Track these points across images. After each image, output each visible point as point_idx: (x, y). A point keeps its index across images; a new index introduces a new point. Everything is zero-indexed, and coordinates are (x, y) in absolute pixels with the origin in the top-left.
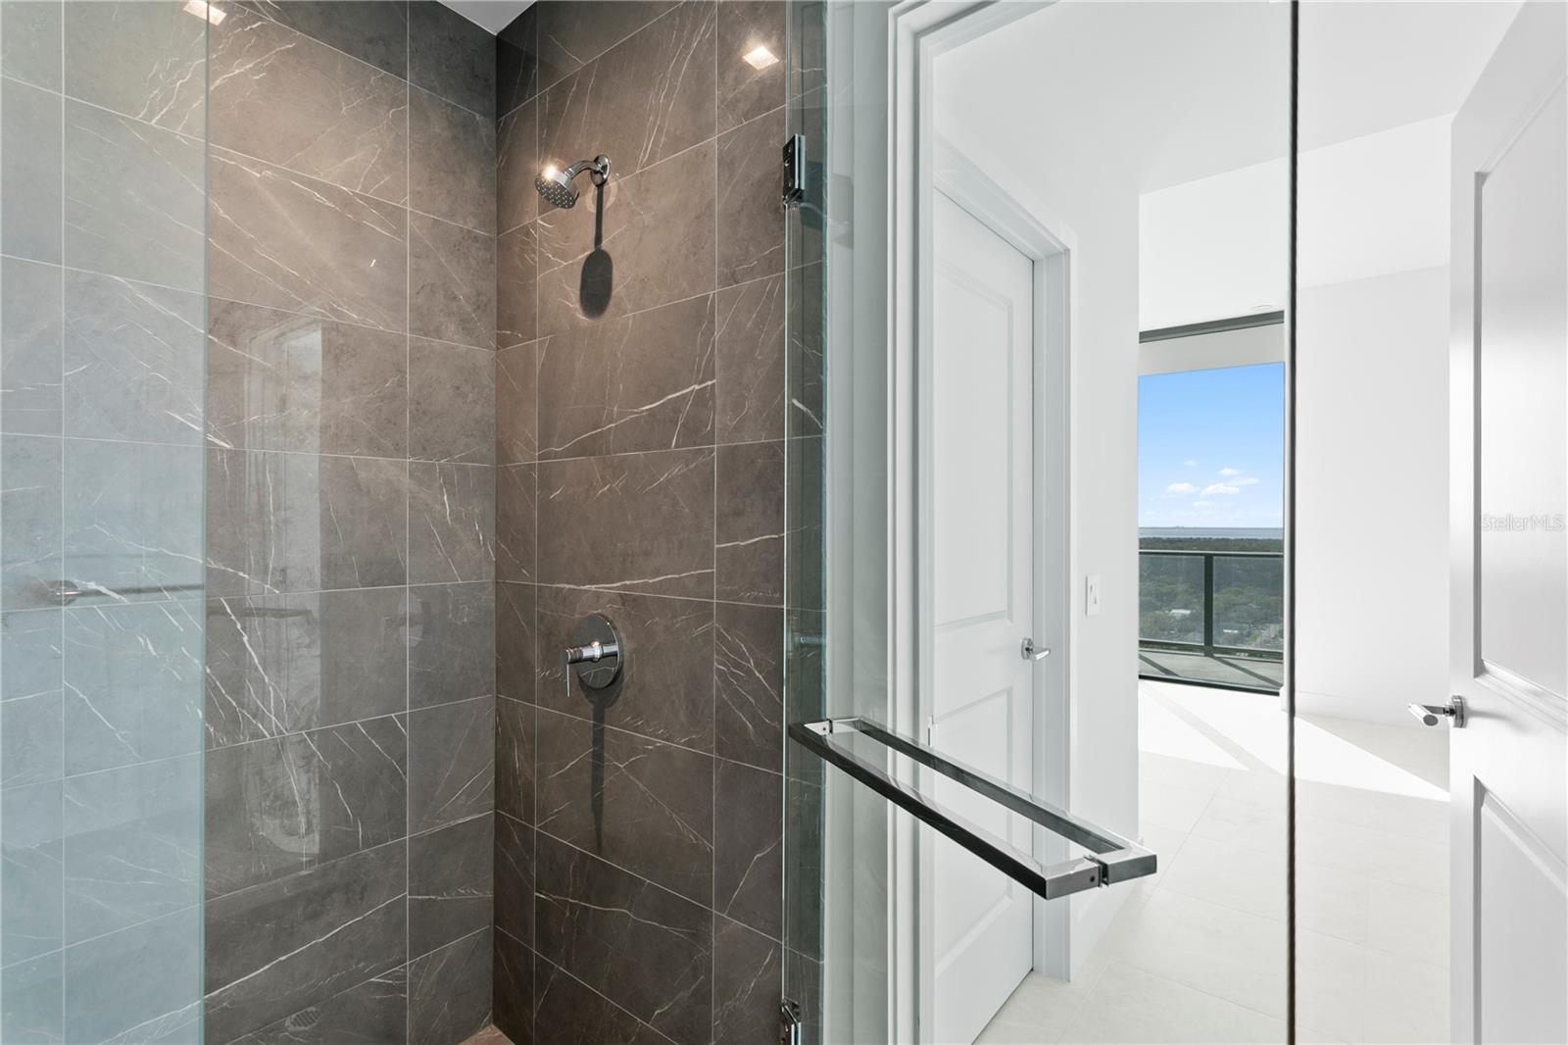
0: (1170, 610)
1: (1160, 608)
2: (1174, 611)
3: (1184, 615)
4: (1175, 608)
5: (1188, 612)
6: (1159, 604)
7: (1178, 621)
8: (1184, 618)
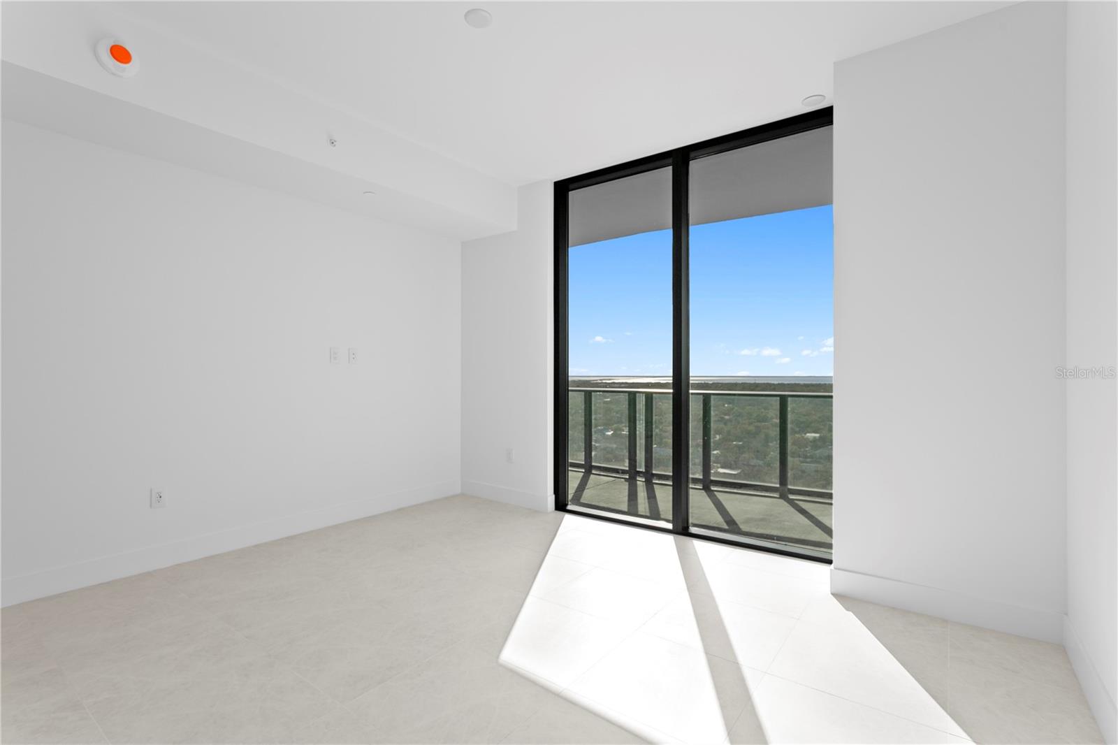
0: (805, 434)
1: (799, 432)
2: (808, 434)
3: (815, 437)
4: (809, 432)
5: (817, 435)
6: (797, 429)
7: (811, 442)
8: (815, 440)
